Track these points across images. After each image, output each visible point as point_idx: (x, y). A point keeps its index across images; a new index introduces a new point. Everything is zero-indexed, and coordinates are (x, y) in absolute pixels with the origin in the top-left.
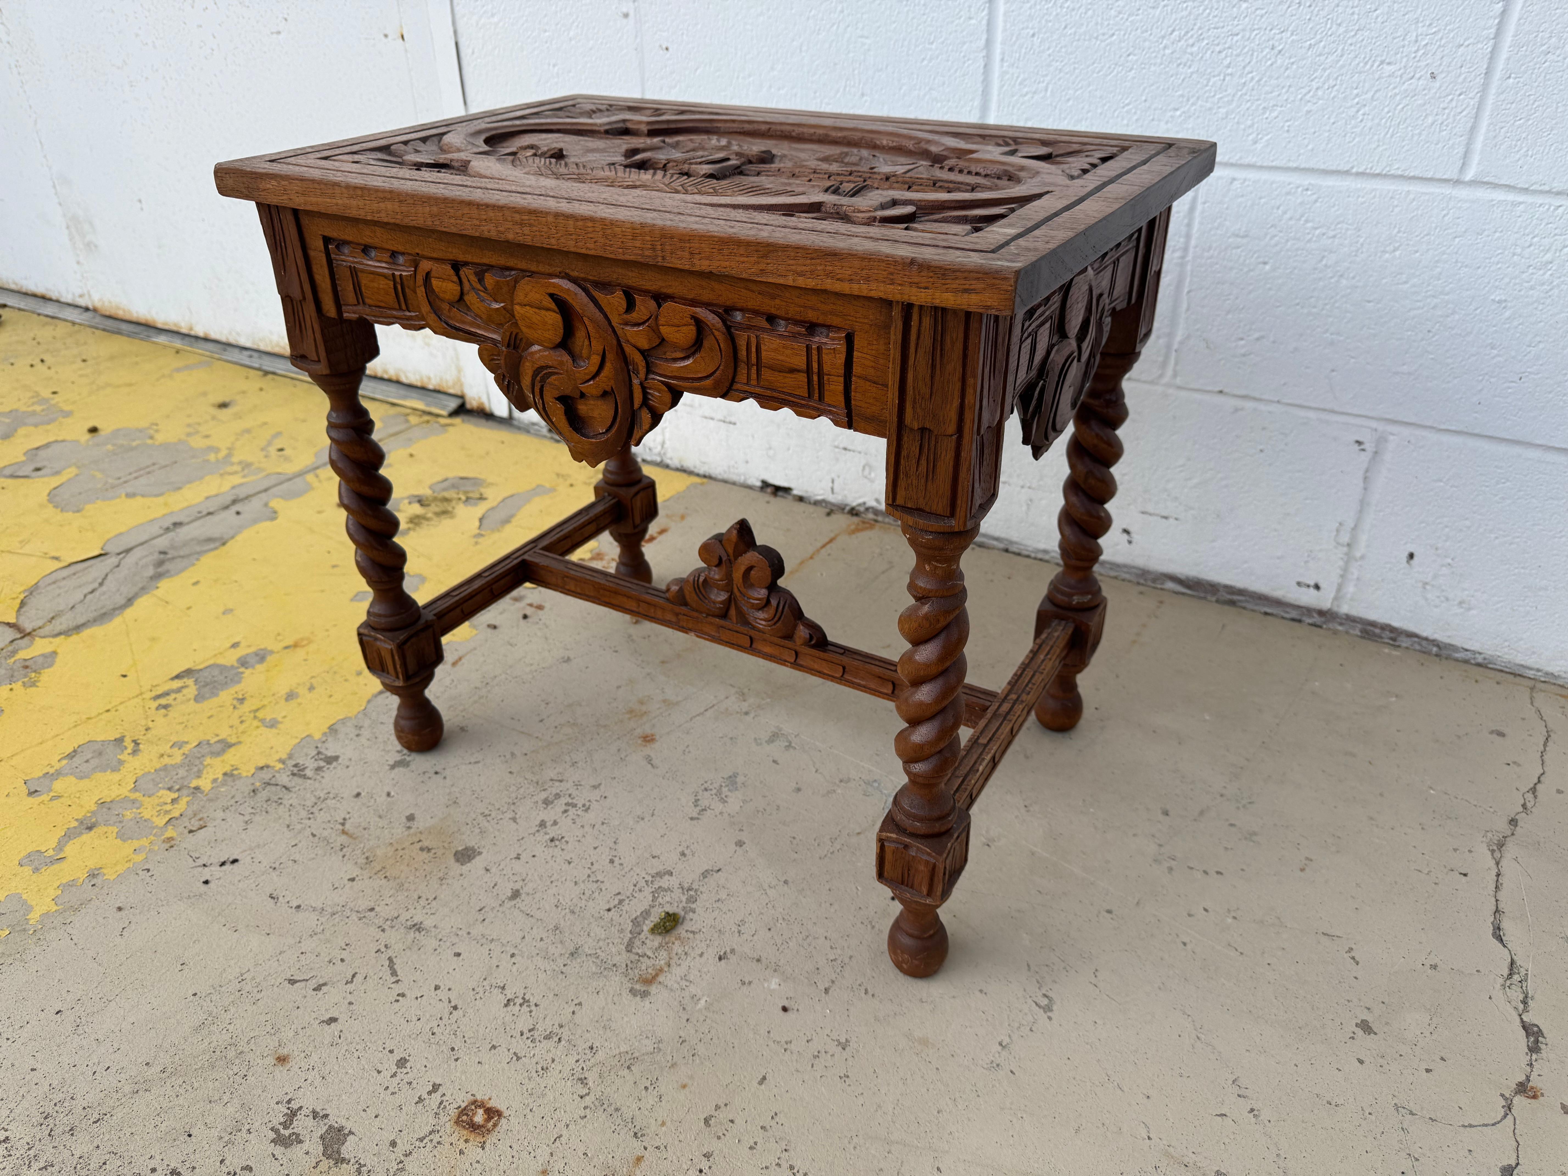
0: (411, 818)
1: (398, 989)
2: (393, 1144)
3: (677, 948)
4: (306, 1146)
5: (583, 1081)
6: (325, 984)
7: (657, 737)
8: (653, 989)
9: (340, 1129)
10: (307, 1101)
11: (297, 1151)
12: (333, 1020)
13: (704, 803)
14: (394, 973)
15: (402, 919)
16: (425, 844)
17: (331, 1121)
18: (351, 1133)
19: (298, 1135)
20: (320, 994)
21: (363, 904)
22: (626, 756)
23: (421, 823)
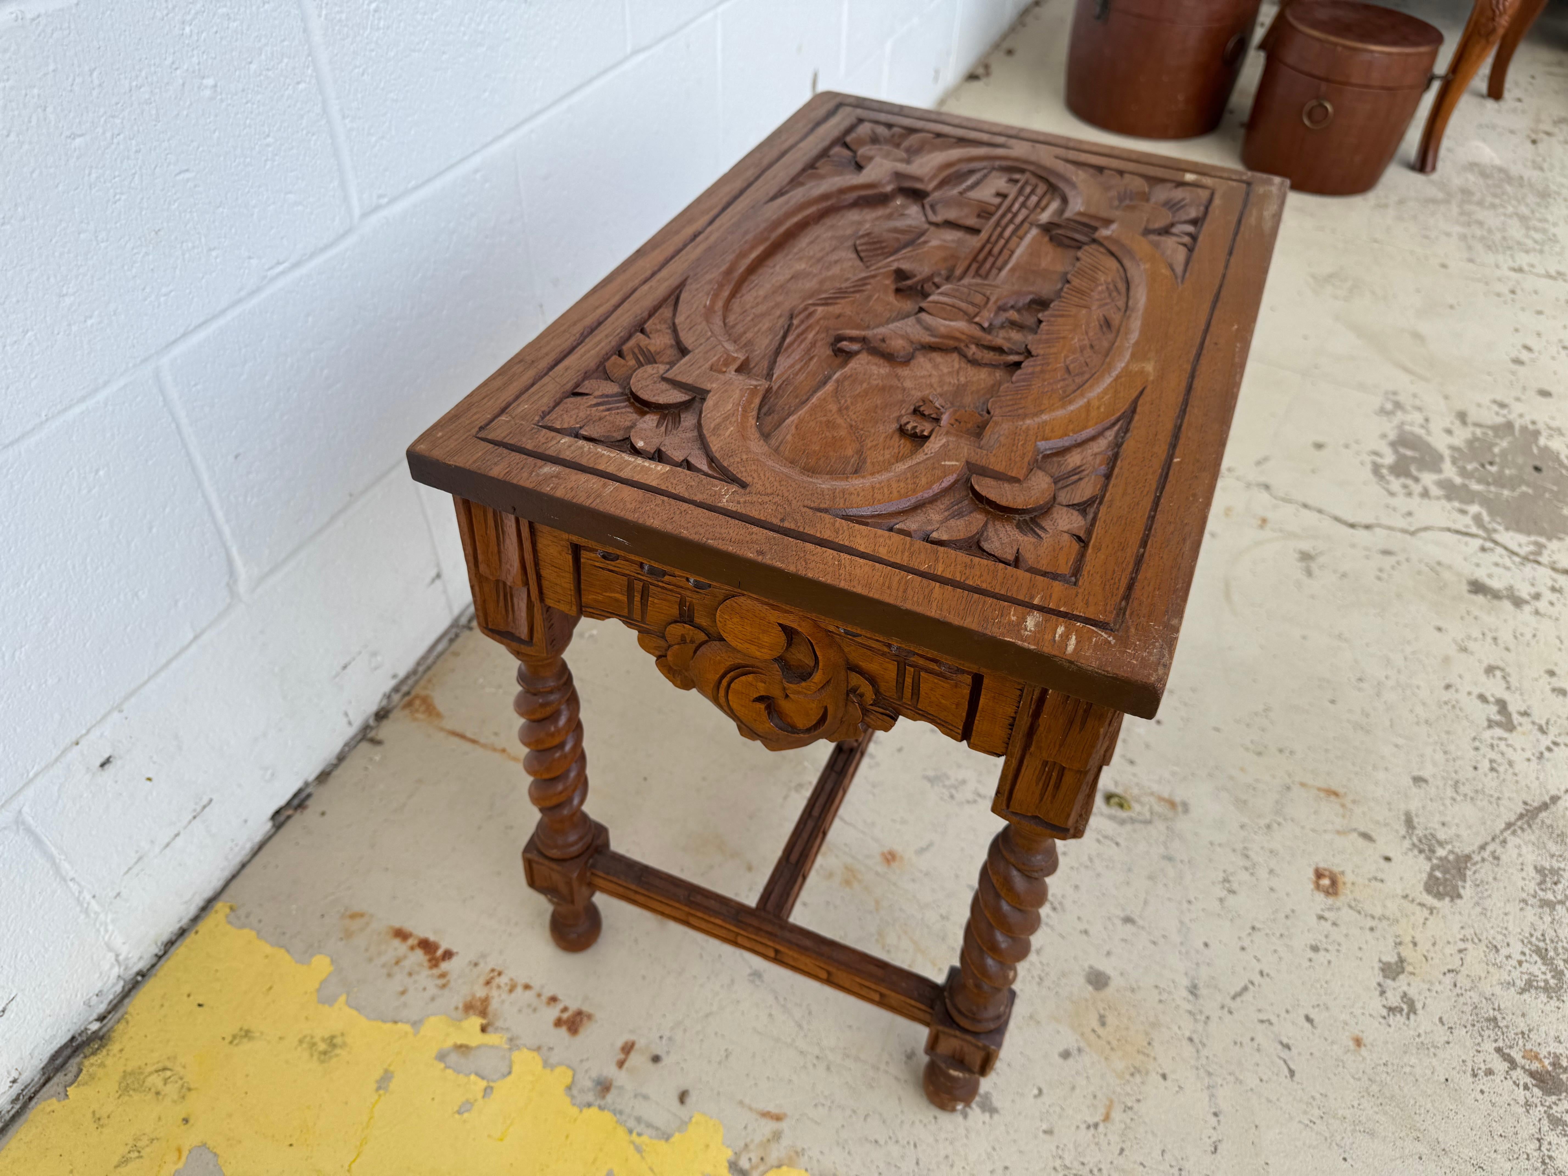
0: (1066, 1055)
1: (1257, 979)
2: (1372, 929)
3: (1136, 791)
4: (1405, 988)
5: (1268, 827)
6: (1281, 1043)
7: (886, 850)
8: (1177, 799)
9: (1383, 970)
10: (1376, 1005)
11: (1412, 992)
12: (1308, 1019)
13: (970, 797)
14: (1245, 989)
15: (1189, 1007)
16: (1095, 1024)
17: (1380, 979)
18: (1380, 961)
19: (1402, 998)
20: (1291, 1042)
21: (1188, 1050)
22: (921, 871)
23: (1070, 1040)
